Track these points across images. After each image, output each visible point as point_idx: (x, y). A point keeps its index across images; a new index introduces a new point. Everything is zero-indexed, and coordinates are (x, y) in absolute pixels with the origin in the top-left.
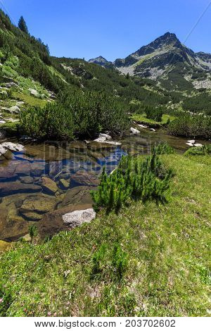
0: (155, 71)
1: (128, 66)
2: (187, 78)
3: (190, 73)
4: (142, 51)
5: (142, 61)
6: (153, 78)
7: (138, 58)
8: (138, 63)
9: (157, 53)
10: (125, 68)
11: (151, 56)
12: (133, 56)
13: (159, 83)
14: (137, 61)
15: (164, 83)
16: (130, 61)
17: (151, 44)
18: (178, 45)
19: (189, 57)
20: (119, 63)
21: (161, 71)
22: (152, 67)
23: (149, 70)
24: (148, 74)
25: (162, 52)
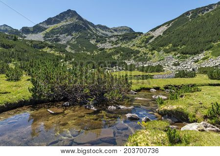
0: (64, 37)
1: (37, 33)
2: (93, 42)
3: (94, 39)
4: (49, 21)
5: (50, 29)
6: (63, 42)
7: (46, 27)
8: (48, 31)
9: (63, 23)
10: (34, 35)
11: (59, 25)
12: (41, 25)
13: (69, 46)
14: (46, 29)
15: (73, 47)
16: (37, 29)
17: (57, 16)
18: (80, 18)
19: (91, 28)
20: (26, 30)
21: (70, 37)
22: (61, 34)
23: (58, 36)
24: (57, 40)
25: (68, 23)
